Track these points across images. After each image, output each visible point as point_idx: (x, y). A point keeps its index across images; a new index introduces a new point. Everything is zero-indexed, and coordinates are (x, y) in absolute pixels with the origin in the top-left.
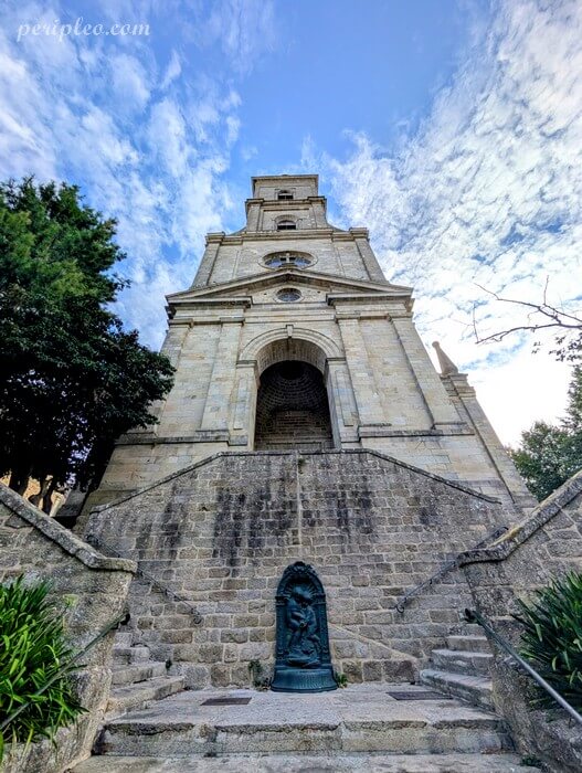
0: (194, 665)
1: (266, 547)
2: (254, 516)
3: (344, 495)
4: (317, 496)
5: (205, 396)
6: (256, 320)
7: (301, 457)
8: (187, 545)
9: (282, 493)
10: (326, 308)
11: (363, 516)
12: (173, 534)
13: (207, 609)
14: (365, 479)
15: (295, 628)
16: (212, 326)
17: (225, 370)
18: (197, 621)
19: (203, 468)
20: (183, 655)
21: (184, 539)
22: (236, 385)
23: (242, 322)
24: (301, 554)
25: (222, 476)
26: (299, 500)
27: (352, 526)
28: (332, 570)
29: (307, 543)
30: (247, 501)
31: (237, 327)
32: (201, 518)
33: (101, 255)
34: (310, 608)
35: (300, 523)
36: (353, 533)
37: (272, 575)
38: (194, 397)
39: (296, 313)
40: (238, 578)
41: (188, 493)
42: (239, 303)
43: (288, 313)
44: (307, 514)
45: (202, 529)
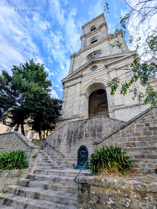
0: (64, 164)
1: (77, 142)
2: (75, 136)
3: (95, 129)
4: (89, 130)
5: (73, 106)
6: (85, 80)
7: (86, 121)
8: (62, 143)
9: (81, 130)
10: (105, 69)
11: (99, 134)
12: (59, 141)
13: (66, 155)
14: (101, 124)
15: (81, 158)
16: (74, 86)
17: (77, 98)
18: (64, 157)
19: (65, 126)
20: (62, 163)
21: (61, 142)
22: (80, 102)
23: (81, 82)
24: (84, 143)
25: (68, 128)
26: (84, 131)
27: (96, 136)
28: (90, 147)
29: (85, 141)
30: (73, 133)
31: (79, 84)
32: (64, 137)
33: (41, 76)
34: (84, 155)
35: (84, 137)
36: (96, 138)
37: (78, 148)
38: (71, 107)
39: (96, 74)
40: (71, 149)
41: (62, 132)
42: (79, 76)
43: (94, 75)
44: (86, 134)
45: (64, 140)
